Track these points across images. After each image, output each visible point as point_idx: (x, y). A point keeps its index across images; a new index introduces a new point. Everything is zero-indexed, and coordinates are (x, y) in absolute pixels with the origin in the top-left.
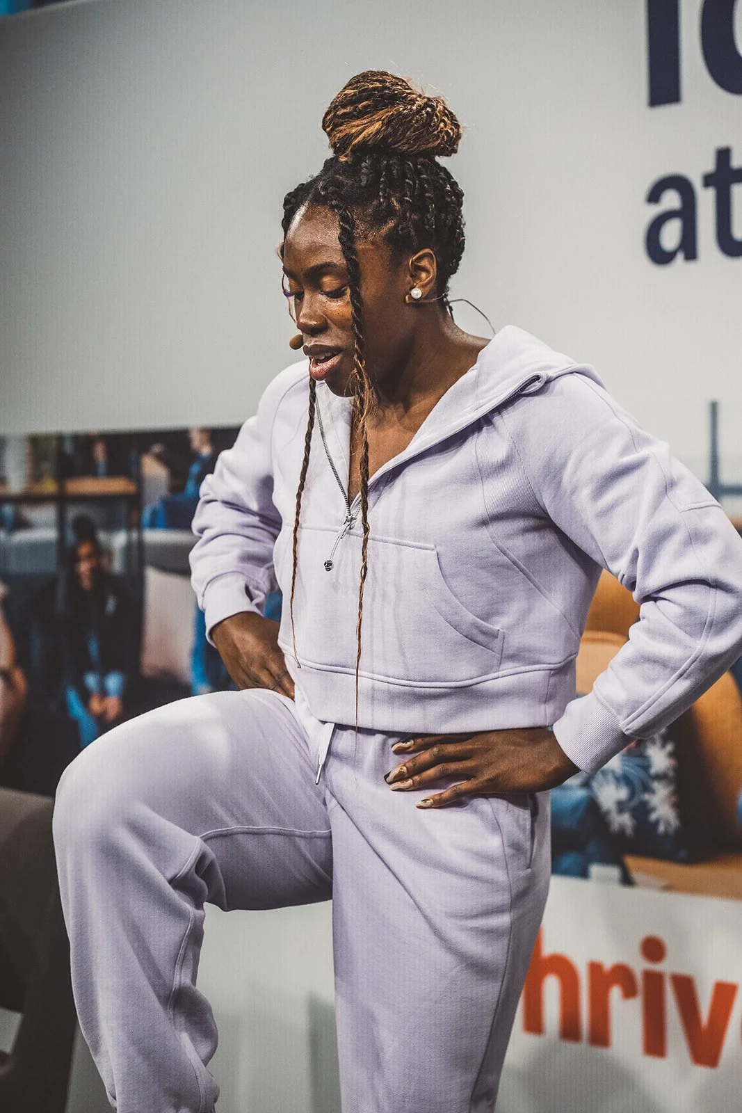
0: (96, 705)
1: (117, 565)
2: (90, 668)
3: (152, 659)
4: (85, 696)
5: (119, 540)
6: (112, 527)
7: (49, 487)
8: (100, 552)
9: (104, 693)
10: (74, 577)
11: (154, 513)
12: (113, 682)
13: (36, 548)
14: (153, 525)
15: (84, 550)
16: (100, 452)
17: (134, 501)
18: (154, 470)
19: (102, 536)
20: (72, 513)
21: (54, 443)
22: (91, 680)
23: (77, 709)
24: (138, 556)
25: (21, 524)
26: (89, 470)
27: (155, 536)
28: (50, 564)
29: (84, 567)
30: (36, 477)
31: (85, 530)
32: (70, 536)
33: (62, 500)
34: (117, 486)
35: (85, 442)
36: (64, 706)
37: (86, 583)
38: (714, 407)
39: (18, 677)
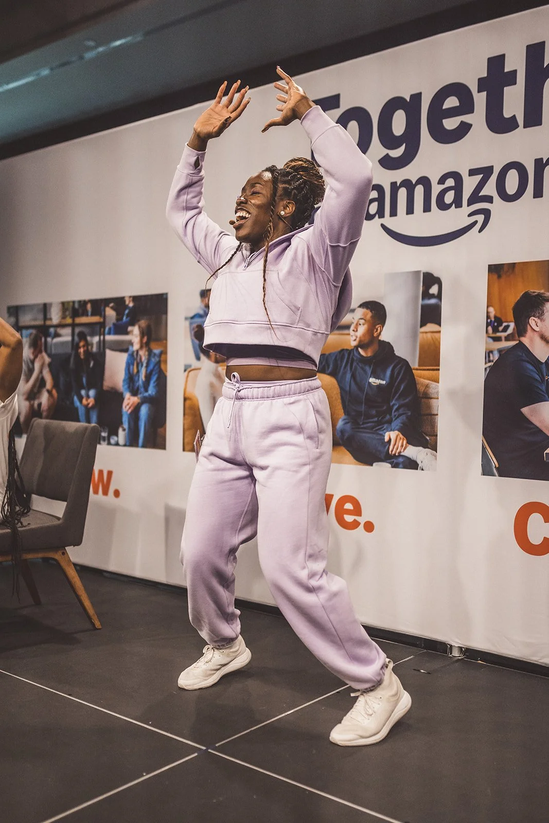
0: (84, 401)
1: (95, 349)
2: (83, 388)
3: (107, 384)
4: (81, 398)
5: (96, 339)
6: (93, 335)
7: (69, 320)
8: (87, 344)
9: (88, 397)
10: (77, 355)
11: (110, 329)
12: (92, 393)
13: (63, 344)
14: (109, 333)
15: (82, 344)
16: (89, 306)
17: (102, 325)
18: (110, 313)
19: (89, 338)
21: (71, 304)
22: (83, 392)
23: (77, 403)
24: (103, 345)
25: (57, 335)
26: (85, 314)
28: (68, 350)
29: (82, 350)
30: (64, 317)
31: (82, 336)
32: (76, 338)
33: (73, 326)
34: (95, 319)
35: (83, 304)
36: (72, 402)
37: (82, 357)
39: (54, 392)
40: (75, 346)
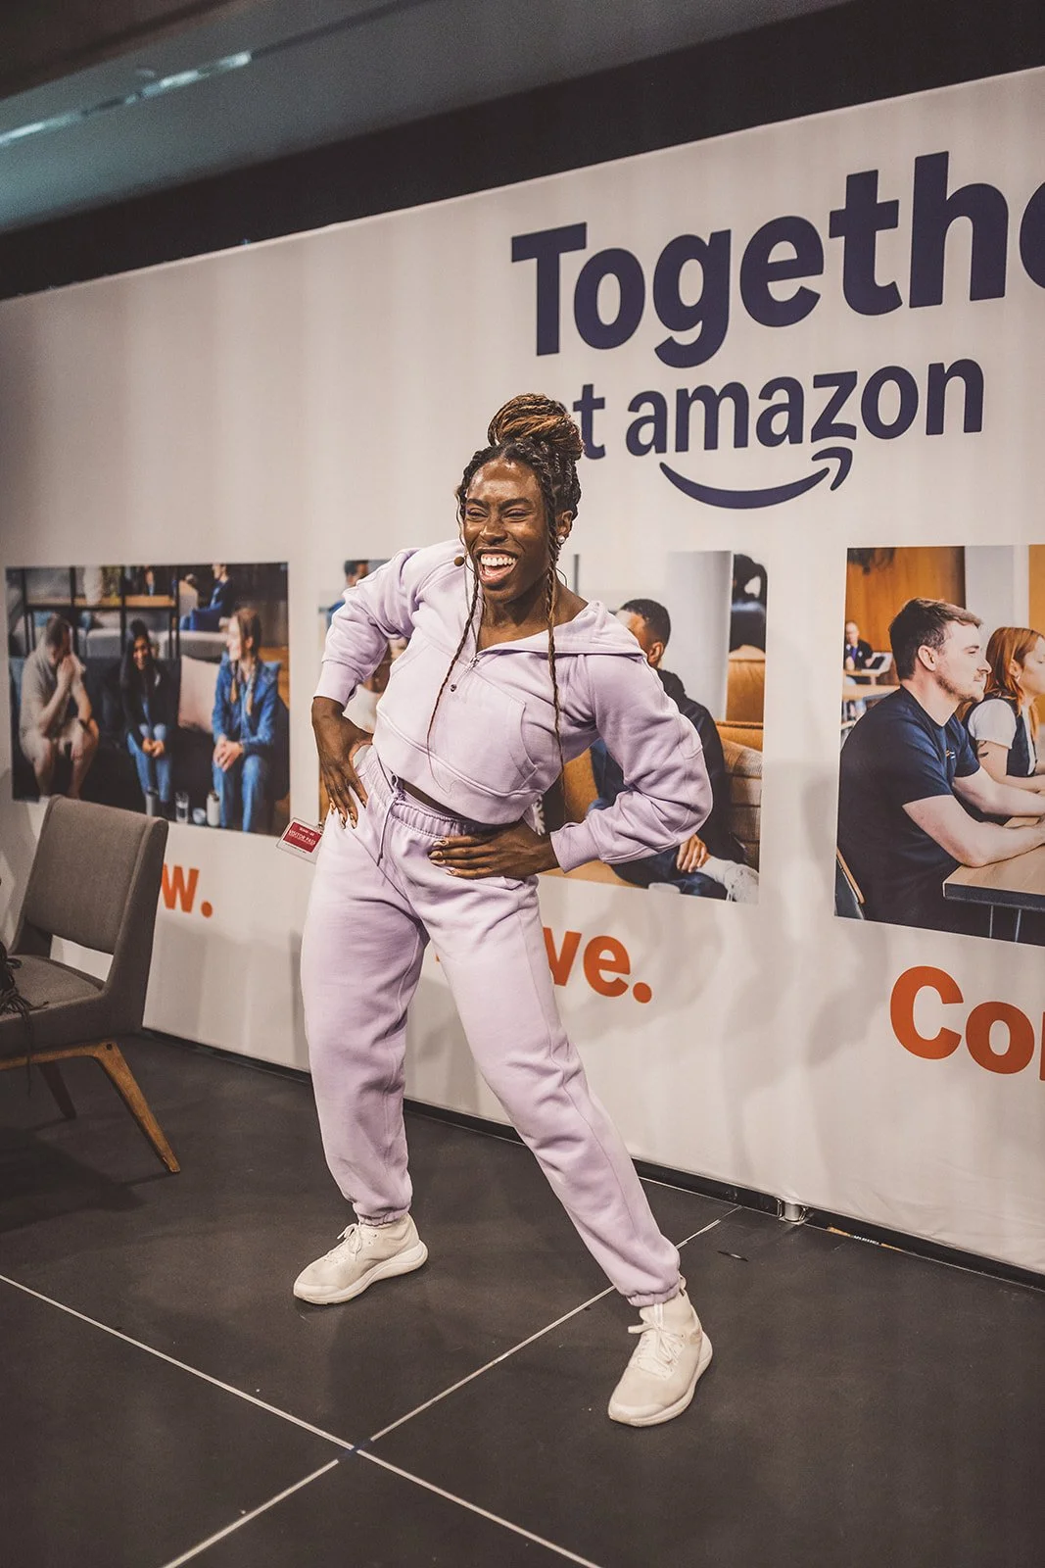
0: (146, 745)
1: (162, 655)
2: (143, 721)
3: (185, 717)
4: (140, 740)
5: (163, 637)
6: (158, 628)
7: (115, 601)
8: (149, 645)
9: (153, 738)
10: (132, 661)
11: (188, 620)
12: (159, 730)
13: (107, 641)
14: (187, 628)
15: (139, 643)
16: (150, 577)
17: (174, 611)
18: (188, 592)
19: (151, 634)
20: (131, 619)
21: (119, 571)
22: (144, 729)
23: (134, 748)
24: (176, 648)
25: (95, 625)
26: (143, 590)
27: (187, 636)
28: (116, 652)
29: (139, 654)
30: (106, 594)
31: (140, 630)
32: (129, 633)
33: (124, 610)
34: (162, 601)
35: (140, 572)
36: (125, 745)
37: (140, 666)
38: (577, 557)
39: (93, 724)
40: (128, 648)
